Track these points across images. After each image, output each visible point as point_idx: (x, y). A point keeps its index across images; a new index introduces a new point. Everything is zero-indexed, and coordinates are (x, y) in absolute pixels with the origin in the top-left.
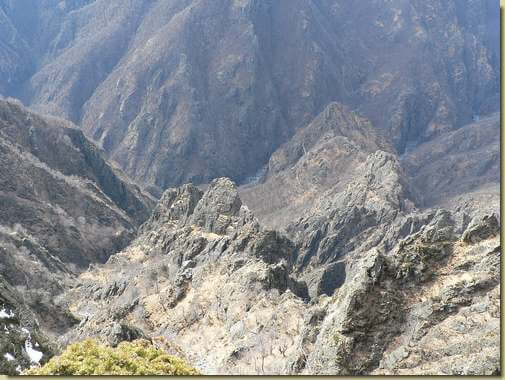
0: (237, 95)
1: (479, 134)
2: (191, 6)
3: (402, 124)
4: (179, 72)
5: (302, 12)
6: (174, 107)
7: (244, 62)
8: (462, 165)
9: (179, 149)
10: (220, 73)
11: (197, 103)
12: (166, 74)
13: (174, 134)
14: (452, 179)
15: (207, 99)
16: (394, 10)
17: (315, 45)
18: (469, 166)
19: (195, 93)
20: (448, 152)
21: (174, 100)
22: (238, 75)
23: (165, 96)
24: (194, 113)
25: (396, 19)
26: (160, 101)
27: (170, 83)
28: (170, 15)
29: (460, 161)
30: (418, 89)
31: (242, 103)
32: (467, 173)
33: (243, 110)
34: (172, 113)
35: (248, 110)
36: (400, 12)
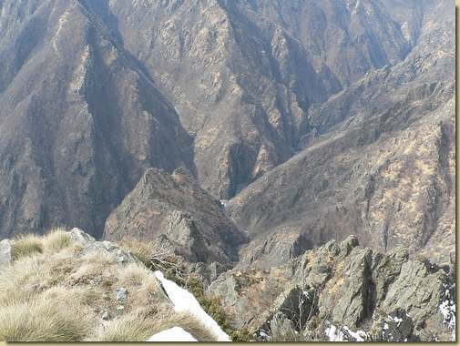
0: (80, 167)
1: (288, 172)
2: (32, 94)
3: (229, 171)
4: (27, 154)
5: (132, 86)
6: (25, 186)
7: (83, 137)
8: (276, 201)
9: (32, 223)
10: (63, 151)
11: (45, 180)
12: (15, 158)
13: (26, 211)
14: (270, 215)
15: (53, 175)
16: (214, 73)
17: (146, 113)
18: (282, 201)
19: (42, 171)
20: (265, 190)
21: (23, 180)
22: (79, 151)
23: (16, 178)
24: (43, 189)
25: (216, 80)
26: (11, 183)
27: (19, 165)
28: (15, 103)
29: (274, 197)
30: (240, 139)
31: (85, 175)
32: (281, 207)
33: (87, 181)
34: (23, 192)
35: (91, 180)
36: (219, 74)
